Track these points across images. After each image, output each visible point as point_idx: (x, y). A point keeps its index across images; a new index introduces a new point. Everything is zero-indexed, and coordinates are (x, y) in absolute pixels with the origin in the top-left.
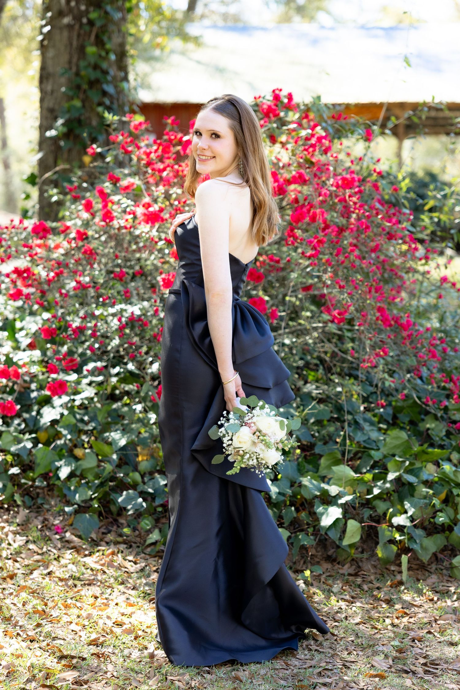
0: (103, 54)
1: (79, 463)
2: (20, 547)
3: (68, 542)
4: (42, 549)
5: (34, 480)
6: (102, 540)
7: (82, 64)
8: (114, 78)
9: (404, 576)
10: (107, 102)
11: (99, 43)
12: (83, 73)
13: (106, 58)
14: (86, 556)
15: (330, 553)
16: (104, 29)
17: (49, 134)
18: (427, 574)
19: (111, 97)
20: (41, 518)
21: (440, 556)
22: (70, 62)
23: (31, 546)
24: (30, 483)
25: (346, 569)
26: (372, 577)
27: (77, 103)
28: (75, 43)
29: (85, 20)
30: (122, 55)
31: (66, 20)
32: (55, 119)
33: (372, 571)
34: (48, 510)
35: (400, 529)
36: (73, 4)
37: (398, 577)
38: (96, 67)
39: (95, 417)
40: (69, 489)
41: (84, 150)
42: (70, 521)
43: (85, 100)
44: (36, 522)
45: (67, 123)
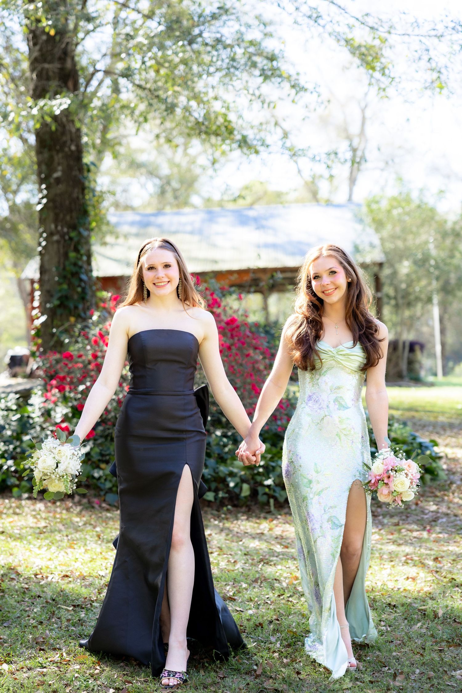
0: (79, 256)
1: (104, 471)
2: (80, 510)
3: (103, 507)
4: (90, 510)
7: (67, 263)
8: (86, 270)
9: (272, 508)
10: (83, 284)
11: (77, 250)
12: (68, 268)
13: (80, 259)
15: (236, 502)
16: (78, 243)
17: (48, 305)
19: (85, 282)
20: (87, 499)
22: (59, 262)
23: (85, 510)
25: (244, 509)
26: (257, 511)
27: (65, 286)
28: (62, 251)
29: (67, 237)
30: (89, 256)
31: (56, 238)
32: (52, 296)
34: (89, 496)
35: (269, 486)
36: (59, 228)
37: (269, 510)
38: (75, 264)
39: (109, 449)
40: (101, 483)
41: (70, 314)
42: (103, 499)
43: (70, 284)
44: (85, 501)
45: (60, 298)
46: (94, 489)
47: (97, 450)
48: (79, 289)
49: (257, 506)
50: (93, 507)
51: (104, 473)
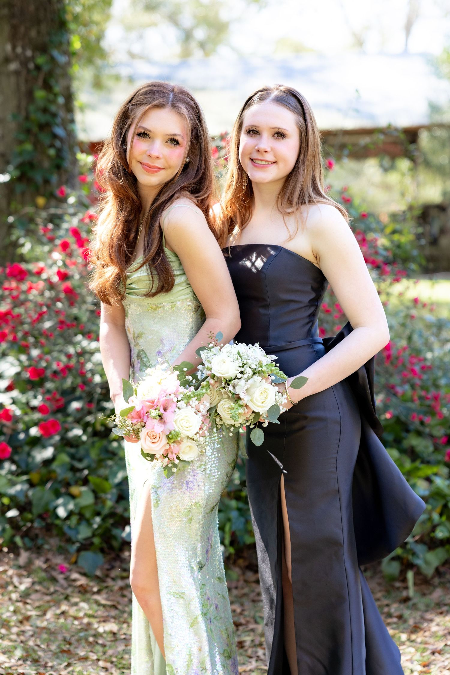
0: (51, 96)
1: (78, 500)
2: (27, 589)
3: (75, 580)
4: (48, 589)
5: (32, 521)
6: (107, 576)
7: (31, 108)
8: (63, 120)
9: (411, 592)
10: (58, 143)
11: (47, 86)
12: (33, 116)
13: (54, 102)
14: (94, 593)
16: (50, 74)
18: (431, 588)
19: (61, 140)
20: (42, 559)
21: (442, 569)
22: (19, 107)
23: (37, 587)
24: (29, 524)
26: (379, 595)
27: (28, 147)
28: (23, 88)
29: (31, 66)
30: (69, 97)
31: (13, 66)
32: (8, 163)
33: (378, 588)
34: (49, 550)
36: (19, 50)
37: (404, 594)
38: (45, 110)
39: (87, 454)
40: (70, 527)
41: (38, 192)
42: (73, 559)
43: (36, 144)
44: (39, 563)
45: (20, 167)
46: (57, 535)
47: (64, 458)
48: (52, 152)
49: (377, 580)
50: (54, 580)
51: (76, 505)
